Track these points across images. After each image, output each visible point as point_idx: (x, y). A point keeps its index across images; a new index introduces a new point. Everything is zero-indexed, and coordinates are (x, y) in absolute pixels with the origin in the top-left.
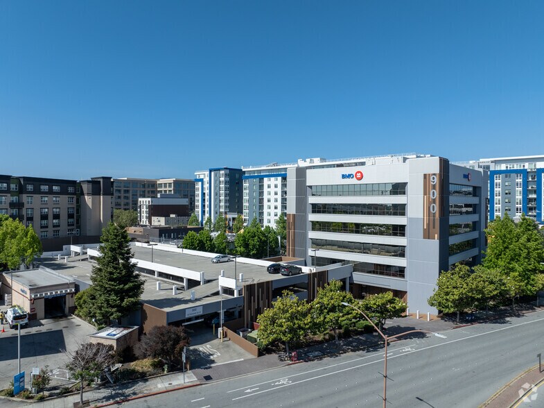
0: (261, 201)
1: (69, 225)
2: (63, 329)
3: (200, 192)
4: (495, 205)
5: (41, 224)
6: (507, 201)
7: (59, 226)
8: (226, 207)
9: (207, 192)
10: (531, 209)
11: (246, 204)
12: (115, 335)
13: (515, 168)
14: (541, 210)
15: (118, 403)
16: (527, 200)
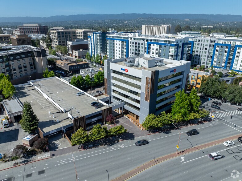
0: (114, 50)
1: (31, 69)
2: (20, 128)
3: (90, 42)
4: (214, 59)
5: (19, 71)
6: (219, 58)
7: (27, 70)
8: (100, 50)
9: (93, 43)
10: (229, 63)
11: (108, 51)
12: (29, 139)
13: (226, 43)
14: (233, 65)
15: (25, 164)
16: (228, 59)
